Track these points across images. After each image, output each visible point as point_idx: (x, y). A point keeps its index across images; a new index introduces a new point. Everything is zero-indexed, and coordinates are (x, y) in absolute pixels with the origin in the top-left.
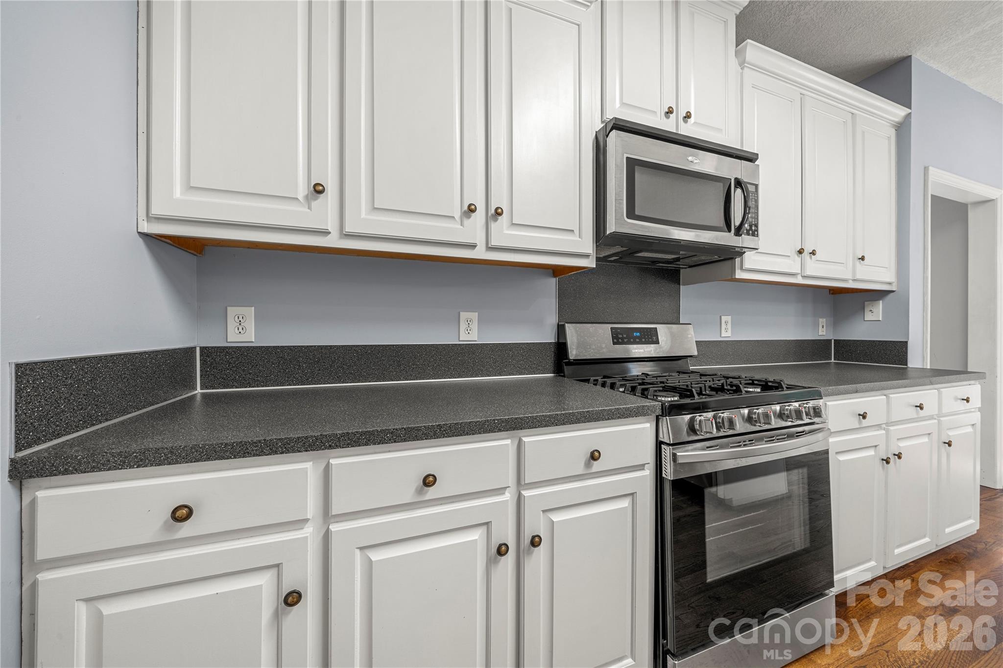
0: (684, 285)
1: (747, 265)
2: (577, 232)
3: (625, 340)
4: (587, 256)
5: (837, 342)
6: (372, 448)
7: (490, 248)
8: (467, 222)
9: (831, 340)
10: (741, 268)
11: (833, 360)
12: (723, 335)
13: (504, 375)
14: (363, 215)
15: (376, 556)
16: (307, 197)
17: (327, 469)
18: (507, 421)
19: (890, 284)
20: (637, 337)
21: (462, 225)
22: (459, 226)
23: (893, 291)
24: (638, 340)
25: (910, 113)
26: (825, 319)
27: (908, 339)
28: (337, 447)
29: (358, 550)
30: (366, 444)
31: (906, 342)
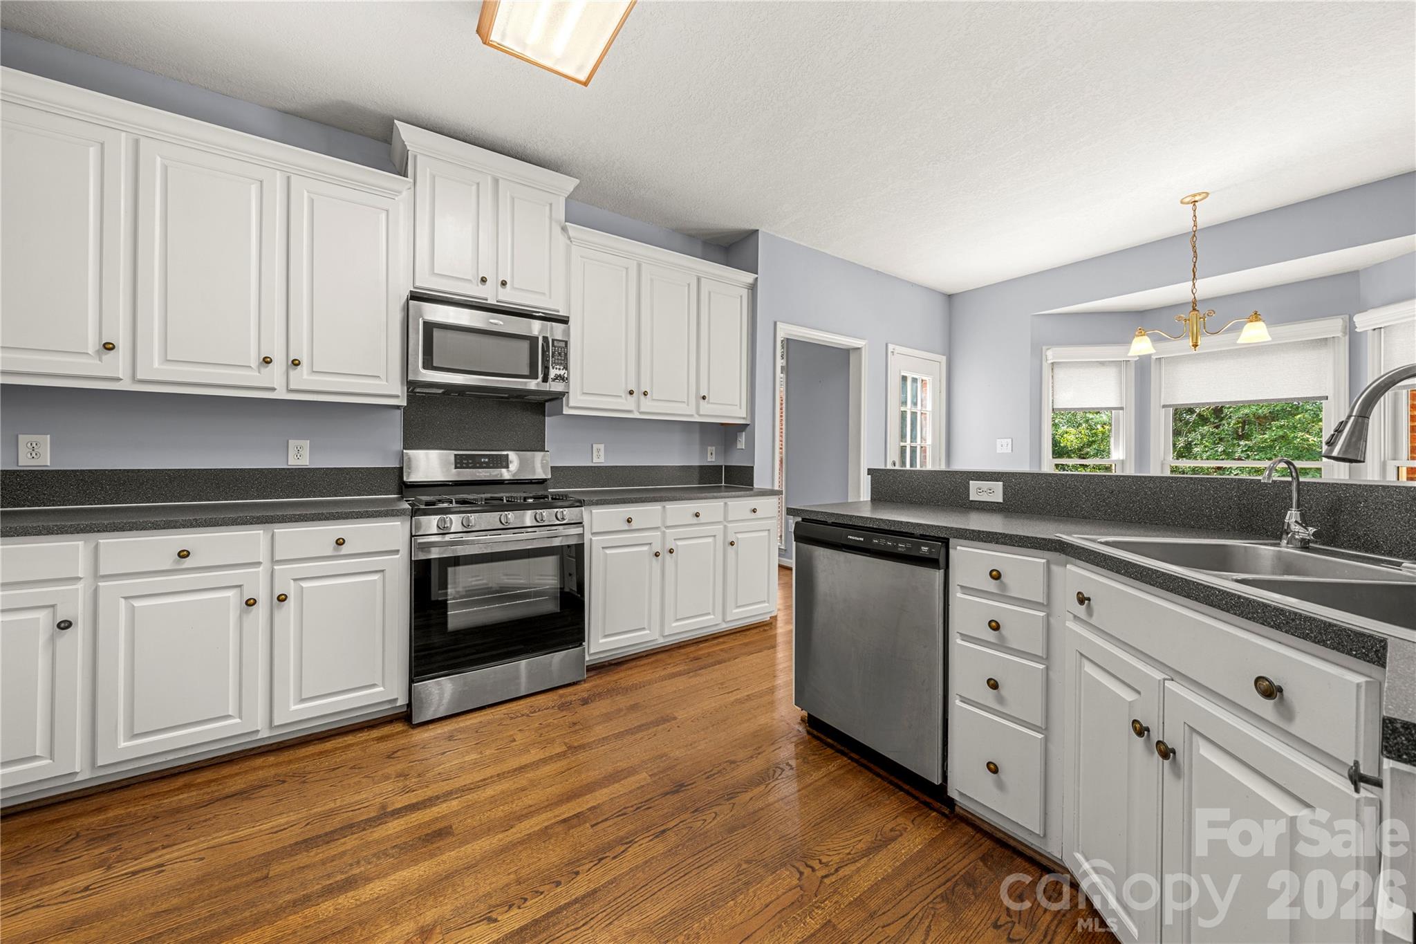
0: (548, 416)
1: (571, 404)
2: (383, 376)
3: (470, 465)
4: (397, 397)
5: (725, 466)
6: (135, 532)
7: (290, 391)
8: (264, 370)
9: (722, 466)
10: (567, 405)
11: (723, 484)
12: (594, 461)
13: (340, 496)
14: (156, 365)
15: (137, 603)
16: (98, 352)
17: (96, 547)
18: (258, 518)
19: (744, 418)
20: (485, 462)
21: (259, 372)
22: (258, 374)
23: (749, 425)
24: (484, 465)
25: (757, 278)
26: (714, 448)
27: (754, 464)
28: (104, 531)
29: (123, 600)
30: (130, 530)
31: (753, 467)
